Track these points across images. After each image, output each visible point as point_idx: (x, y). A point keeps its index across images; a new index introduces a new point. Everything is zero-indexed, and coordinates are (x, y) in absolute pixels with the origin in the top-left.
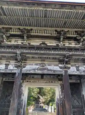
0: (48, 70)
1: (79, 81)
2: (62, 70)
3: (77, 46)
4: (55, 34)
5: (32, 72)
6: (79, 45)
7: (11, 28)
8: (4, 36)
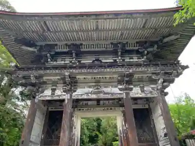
0: (105, 93)
1: (147, 107)
2: (122, 92)
3: (140, 60)
4: (110, 48)
5: (85, 97)
6: (143, 60)
7: (56, 45)
8: (48, 55)
